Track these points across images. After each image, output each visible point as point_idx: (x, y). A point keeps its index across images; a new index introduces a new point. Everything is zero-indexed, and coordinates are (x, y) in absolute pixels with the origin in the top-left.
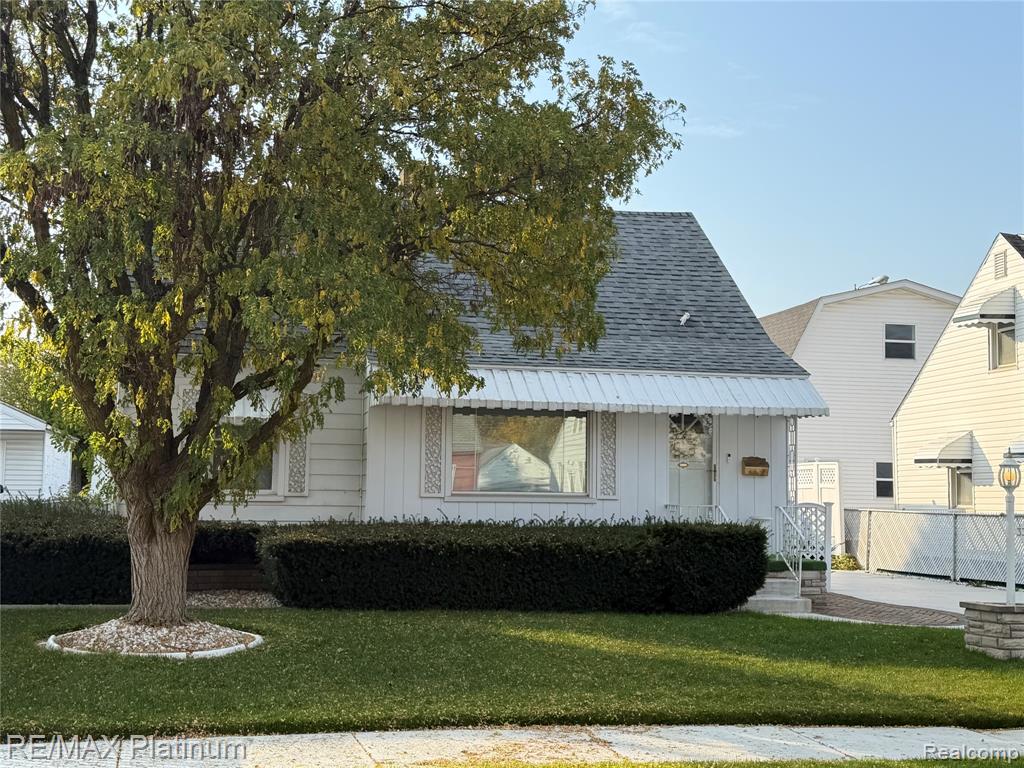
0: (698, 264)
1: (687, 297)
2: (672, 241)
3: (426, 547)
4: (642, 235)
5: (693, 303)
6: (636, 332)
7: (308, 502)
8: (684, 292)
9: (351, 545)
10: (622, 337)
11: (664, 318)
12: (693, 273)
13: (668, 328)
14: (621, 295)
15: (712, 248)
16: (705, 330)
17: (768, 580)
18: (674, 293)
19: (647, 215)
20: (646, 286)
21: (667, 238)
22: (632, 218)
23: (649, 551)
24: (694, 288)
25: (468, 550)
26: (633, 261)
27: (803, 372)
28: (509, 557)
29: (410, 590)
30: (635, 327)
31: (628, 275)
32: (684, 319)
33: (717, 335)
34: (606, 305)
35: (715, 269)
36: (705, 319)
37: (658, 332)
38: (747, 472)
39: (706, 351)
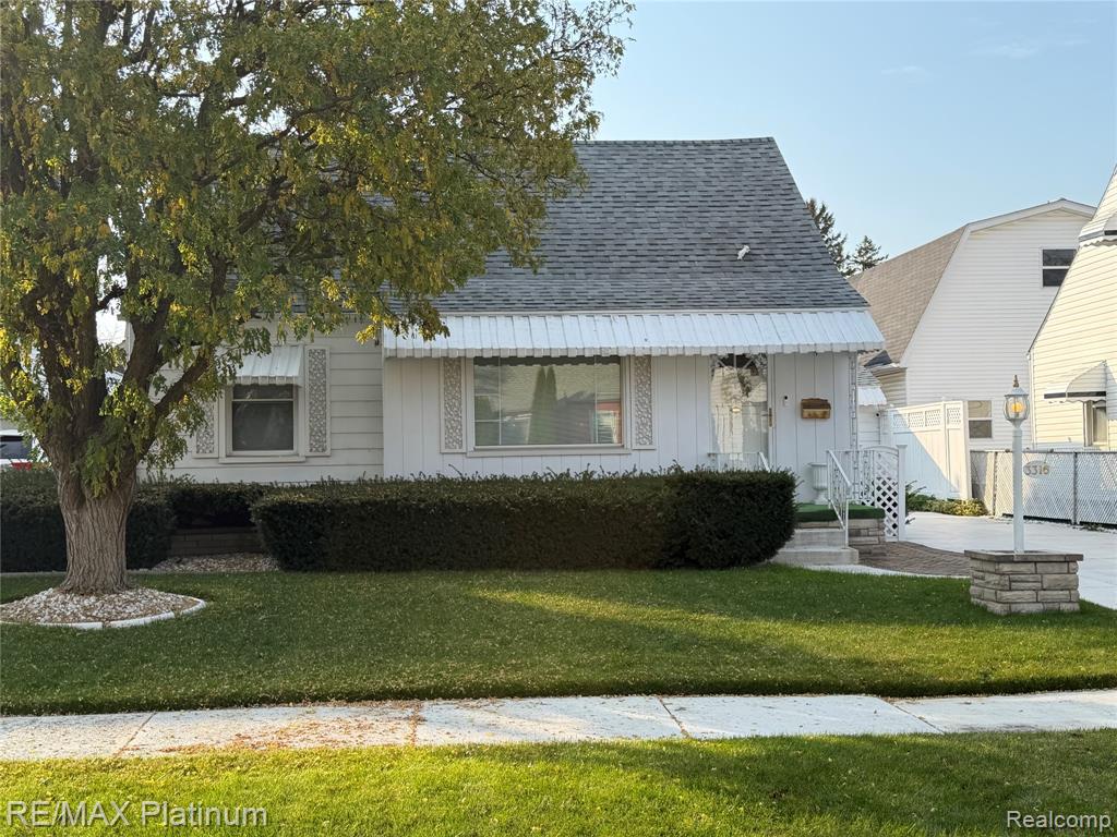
0: (770, 193)
1: (751, 227)
2: (745, 169)
3: (417, 505)
4: (713, 165)
5: (757, 235)
6: (685, 270)
7: (331, 461)
8: (748, 224)
9: (338, 505)
10: (670, 275)
11: (721, 252)
12: (763, 203)
13: (724, 264)
14: (676, 231)
15: (789, 174)
16: (764, 263)
17: (797, 531)
18: (737, 224)
19: (722, 143)
20: (707, 220)
21: (739, 166)
22: (707, 147)
23: (661, 503)
24: (762, 219)
25: (463, 507)
26: (698, 193)
27: (863, 303)
28: (507, 513)
29: (406, 551)
30: (686, 264)
31: (689, 209)
32: (741, 254)
33: (778, 268)
34: (658, 242)
35: (788, 197)
36: (767, 251)
37: (713, 268)
38: (806, 414)
39: (760, 286)
